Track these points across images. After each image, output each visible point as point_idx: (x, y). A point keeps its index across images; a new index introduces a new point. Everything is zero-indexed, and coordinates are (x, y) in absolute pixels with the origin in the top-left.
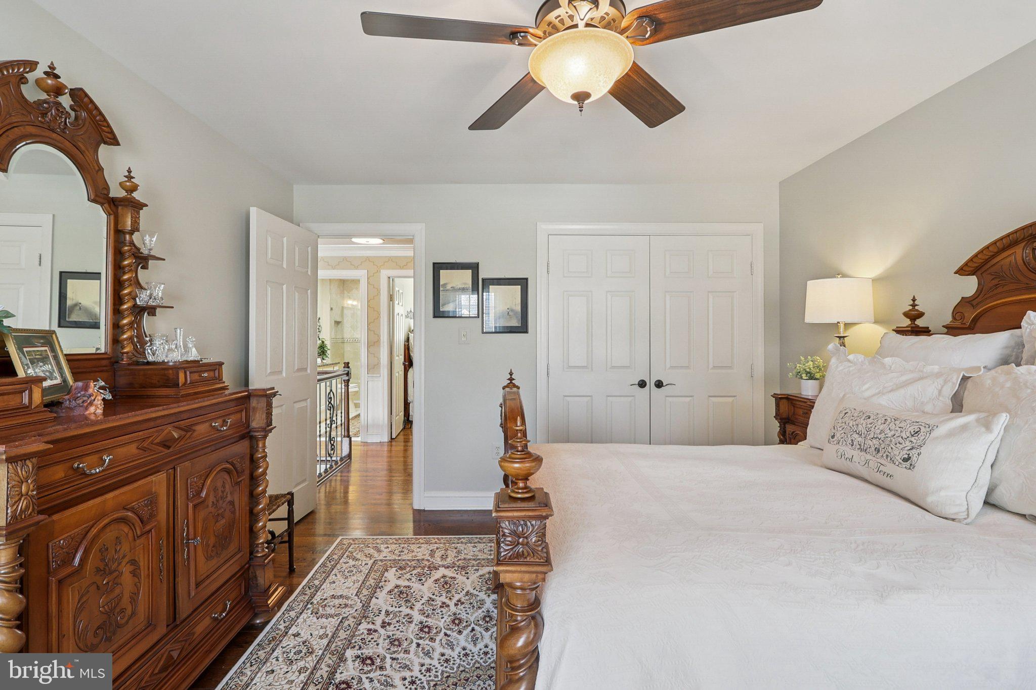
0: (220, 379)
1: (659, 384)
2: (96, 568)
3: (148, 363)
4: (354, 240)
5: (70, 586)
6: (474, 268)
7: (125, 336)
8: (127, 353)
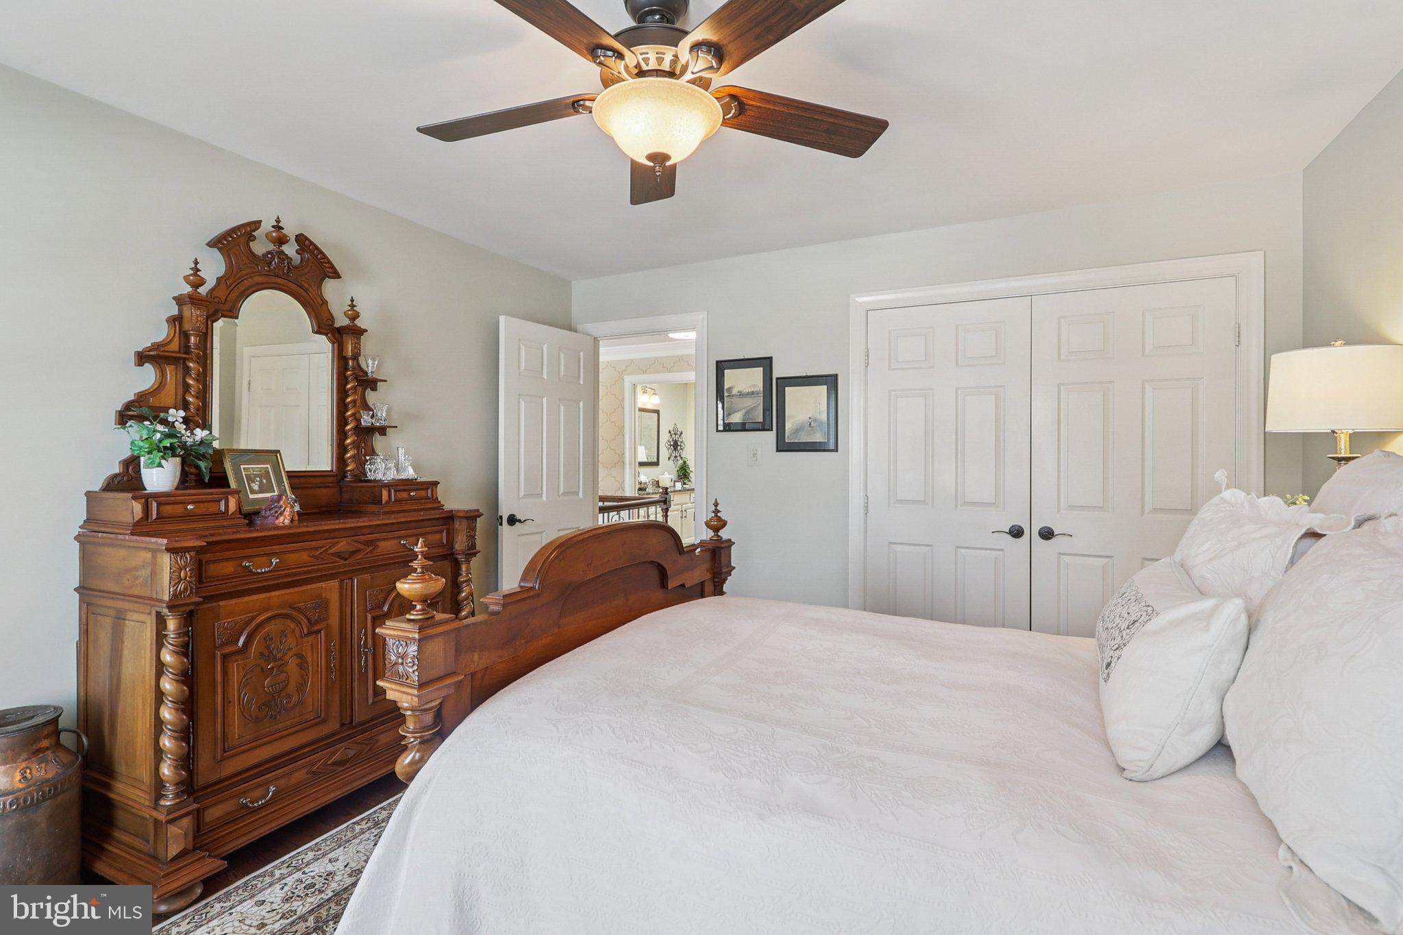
0: (434, 498)
1: (1047, 534)
2: (260, 653)
3: (369, 481)
4: (671, 335)
5: (235, 662)
6: (766, 363)
7: (349, 455)
8: (350, 471)
